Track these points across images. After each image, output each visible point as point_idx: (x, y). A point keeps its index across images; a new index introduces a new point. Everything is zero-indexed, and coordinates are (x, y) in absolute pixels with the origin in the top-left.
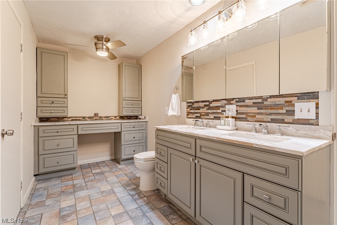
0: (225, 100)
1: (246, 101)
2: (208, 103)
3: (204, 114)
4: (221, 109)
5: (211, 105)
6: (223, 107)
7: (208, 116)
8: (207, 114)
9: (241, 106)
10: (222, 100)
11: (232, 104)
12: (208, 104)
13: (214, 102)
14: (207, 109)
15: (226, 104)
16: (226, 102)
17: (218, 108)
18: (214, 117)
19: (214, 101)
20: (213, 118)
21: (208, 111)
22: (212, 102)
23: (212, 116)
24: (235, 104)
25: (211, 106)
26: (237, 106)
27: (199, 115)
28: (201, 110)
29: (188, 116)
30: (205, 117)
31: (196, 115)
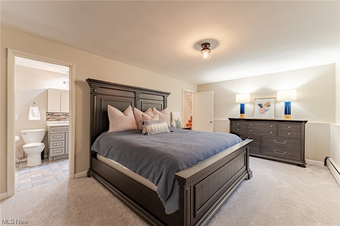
27: (59, 119)
28: (60, 117)
29: (48, 120)
30: (63, 120)
31: (56, 119)
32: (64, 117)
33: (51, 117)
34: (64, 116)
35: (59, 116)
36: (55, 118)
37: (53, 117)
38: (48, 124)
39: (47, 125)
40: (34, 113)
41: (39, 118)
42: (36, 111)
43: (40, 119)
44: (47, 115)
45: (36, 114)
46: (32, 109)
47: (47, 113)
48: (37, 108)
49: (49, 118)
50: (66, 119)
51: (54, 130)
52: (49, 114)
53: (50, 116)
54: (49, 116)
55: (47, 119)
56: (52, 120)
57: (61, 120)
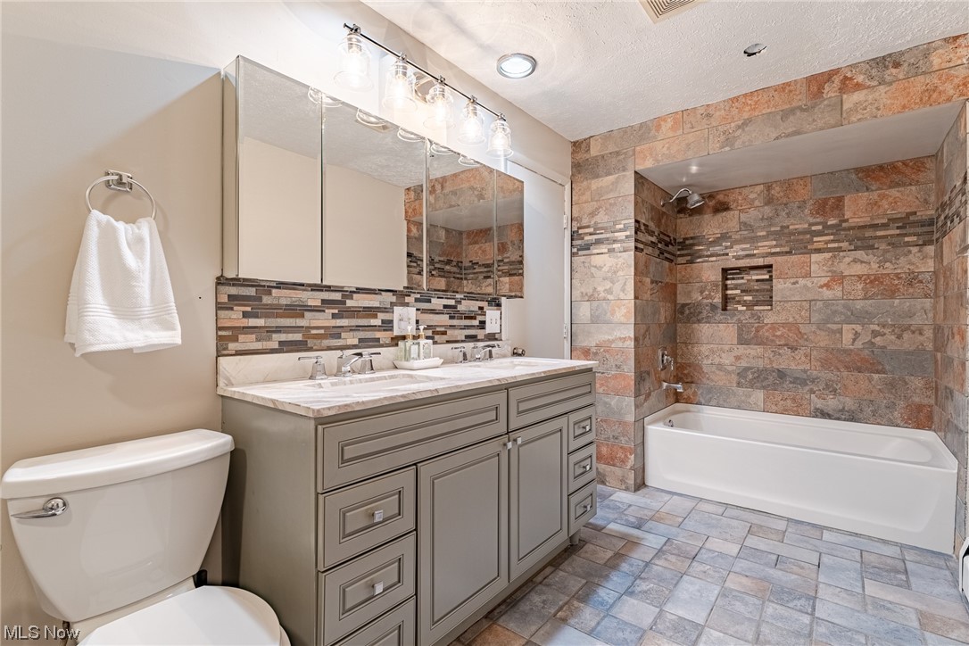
0: (391, 294)
1: (432, 299)
2: (337, 296)
3: (322, 331)
4: (381, 316)
5: (349, 303)
6: (387, 312)
7: (340, 338)
8: (335, 333)
9: (425, 311)
10: (383, 293)
11: (407, 305)
12: (340, 298)
13: (359, 293)
14: (334, 316)
15: (393, 304)
16: (394, 299)
17: (371, 312)
18: (361, 340)
19: (359, 290)
20: (356, 342)
21: (338, 321)
22: (354, 292)
23: (352, 339)
24: (414, 306)
25: (349, 307)
26: (418, 310)
27: (298, 337)
28: (309, 320)
29: (232, 346)
30: (326, 342)
31: (283, 337)
32: (325, 320)
33: (253, 322)
34: (329, 312)
35: (298, 310)
36: (278, 330)
37: (260, 322)
38: (230, 384)
39: (224, 390)
40: (128, 276)
41: (168, 326)
42: (139, 256)
43: (173, 337)
44: (220, 307)
45: (144, 289)
46: (108, 237)
47: (221, 281)
48: (146, 228)
49: (236, 332)
50: (338, 336)
51: (350, 452)
52: (234, 291)
53: (245, 315)
54: (235, 317)
55: (219, 338)
56: (258, 346)
57: (310, 343)
